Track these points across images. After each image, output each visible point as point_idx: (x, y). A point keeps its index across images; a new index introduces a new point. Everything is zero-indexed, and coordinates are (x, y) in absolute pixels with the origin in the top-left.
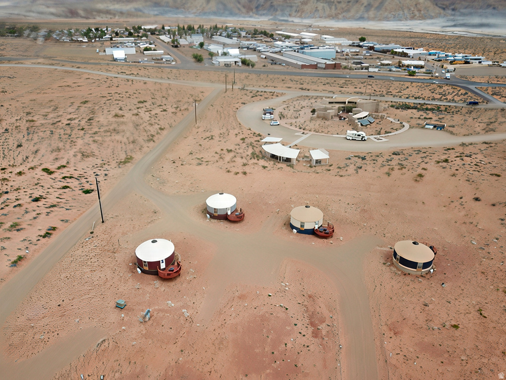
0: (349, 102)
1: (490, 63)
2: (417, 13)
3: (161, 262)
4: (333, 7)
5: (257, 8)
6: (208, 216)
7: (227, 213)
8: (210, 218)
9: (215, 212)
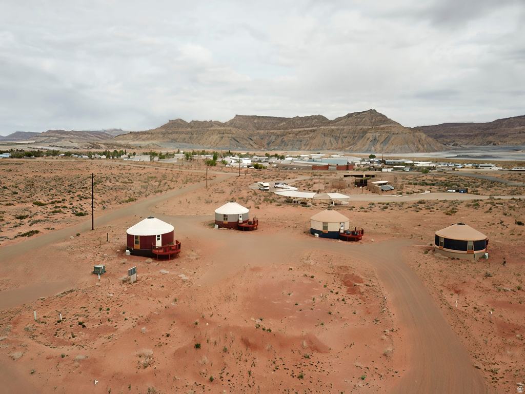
0: (366, 175)
1: (501, 168)
2: (420, 146)
3: (157, 238)
4: (340, 141)
5: (268, 144)
6: (217, 226)
7: (238, 220)
8: (219, 227)
9: (224, 220)
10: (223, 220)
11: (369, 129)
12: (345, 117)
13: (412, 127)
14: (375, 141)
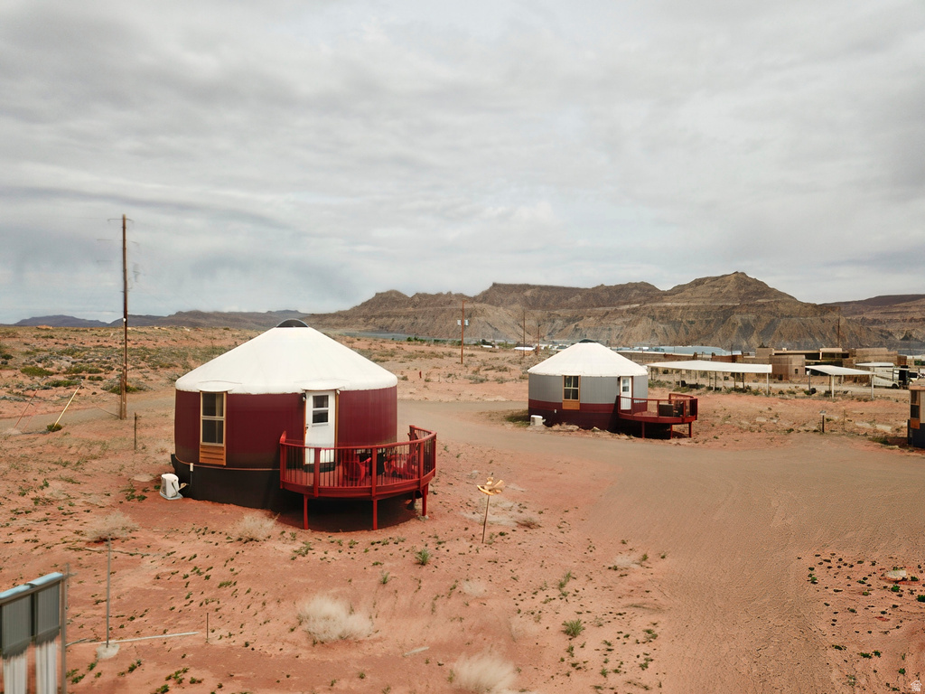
3: (309, 403)
4: (682, 330)
6: (539, 419)
7: (618, 398)
8: (548, 424)
9: (567, 396)
10: (560, 398)
11: (734, 307)
12: (690, 285)
13: (818, 304)
14: (747, 330)
